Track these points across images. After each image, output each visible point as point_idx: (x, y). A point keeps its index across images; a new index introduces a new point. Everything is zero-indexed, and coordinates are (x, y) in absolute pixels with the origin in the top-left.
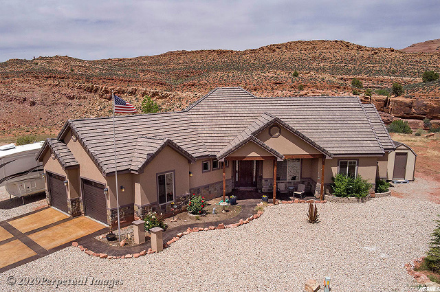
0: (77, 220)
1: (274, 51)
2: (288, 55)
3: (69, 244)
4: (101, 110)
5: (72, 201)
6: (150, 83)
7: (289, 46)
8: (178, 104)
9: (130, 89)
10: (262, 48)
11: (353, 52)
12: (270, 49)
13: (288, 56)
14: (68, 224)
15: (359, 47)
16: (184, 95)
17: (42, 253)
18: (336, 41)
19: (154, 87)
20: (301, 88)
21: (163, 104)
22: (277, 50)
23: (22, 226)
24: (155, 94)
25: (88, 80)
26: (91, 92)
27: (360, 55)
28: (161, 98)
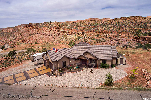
0: (48, 69)
1: (117, 20)
3: (45, 74)
4: (66, 37)
5: (47, 65)
6: (80, 30)
7: (121, 19)
8: (86, 36)
9: (74, 32)
10: (114, 19)
11: (142, 20)
13: (121, 21)
14: (46, 70)
15: (145, 18)
16: (88, 34)
17: (40, 75)
18: (137, 17)
19: (80, 32)
20: (119, 33)
21: (82, 36)
23: (38, 70)
24: (80, 34)
25: (64, 29)
26: (64, 33)
27: (145, 21)
28: (82, 35)
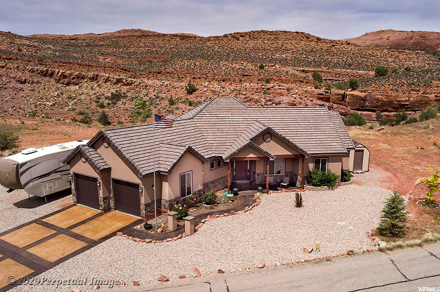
0: (109, 214)
1: (238, 39)
2: (251, 44)
3: (114, 234)
4: (58, 96)
5: (104, 199)
6: (114, 68)
7: (252, 35)
8: (144, 92)
9: (91, 74)
10: (226, 36)
11: (313, 44)
12: (234, 37)
15: (319, 39)
16: (150, 82)
17: (92, 244)
18: (297, 33)
19: (118, 73)
20: (268, 81)
21: (128, 92)
22: (241, 38)
24: (119, 81)
27: (319, 47)
28: (125, 85)
